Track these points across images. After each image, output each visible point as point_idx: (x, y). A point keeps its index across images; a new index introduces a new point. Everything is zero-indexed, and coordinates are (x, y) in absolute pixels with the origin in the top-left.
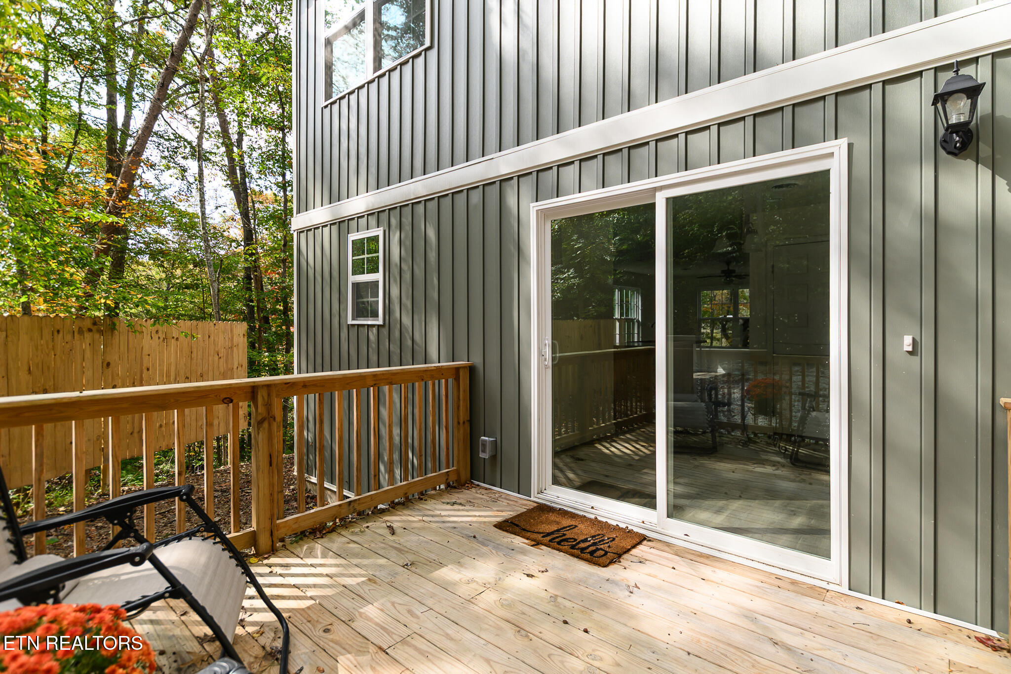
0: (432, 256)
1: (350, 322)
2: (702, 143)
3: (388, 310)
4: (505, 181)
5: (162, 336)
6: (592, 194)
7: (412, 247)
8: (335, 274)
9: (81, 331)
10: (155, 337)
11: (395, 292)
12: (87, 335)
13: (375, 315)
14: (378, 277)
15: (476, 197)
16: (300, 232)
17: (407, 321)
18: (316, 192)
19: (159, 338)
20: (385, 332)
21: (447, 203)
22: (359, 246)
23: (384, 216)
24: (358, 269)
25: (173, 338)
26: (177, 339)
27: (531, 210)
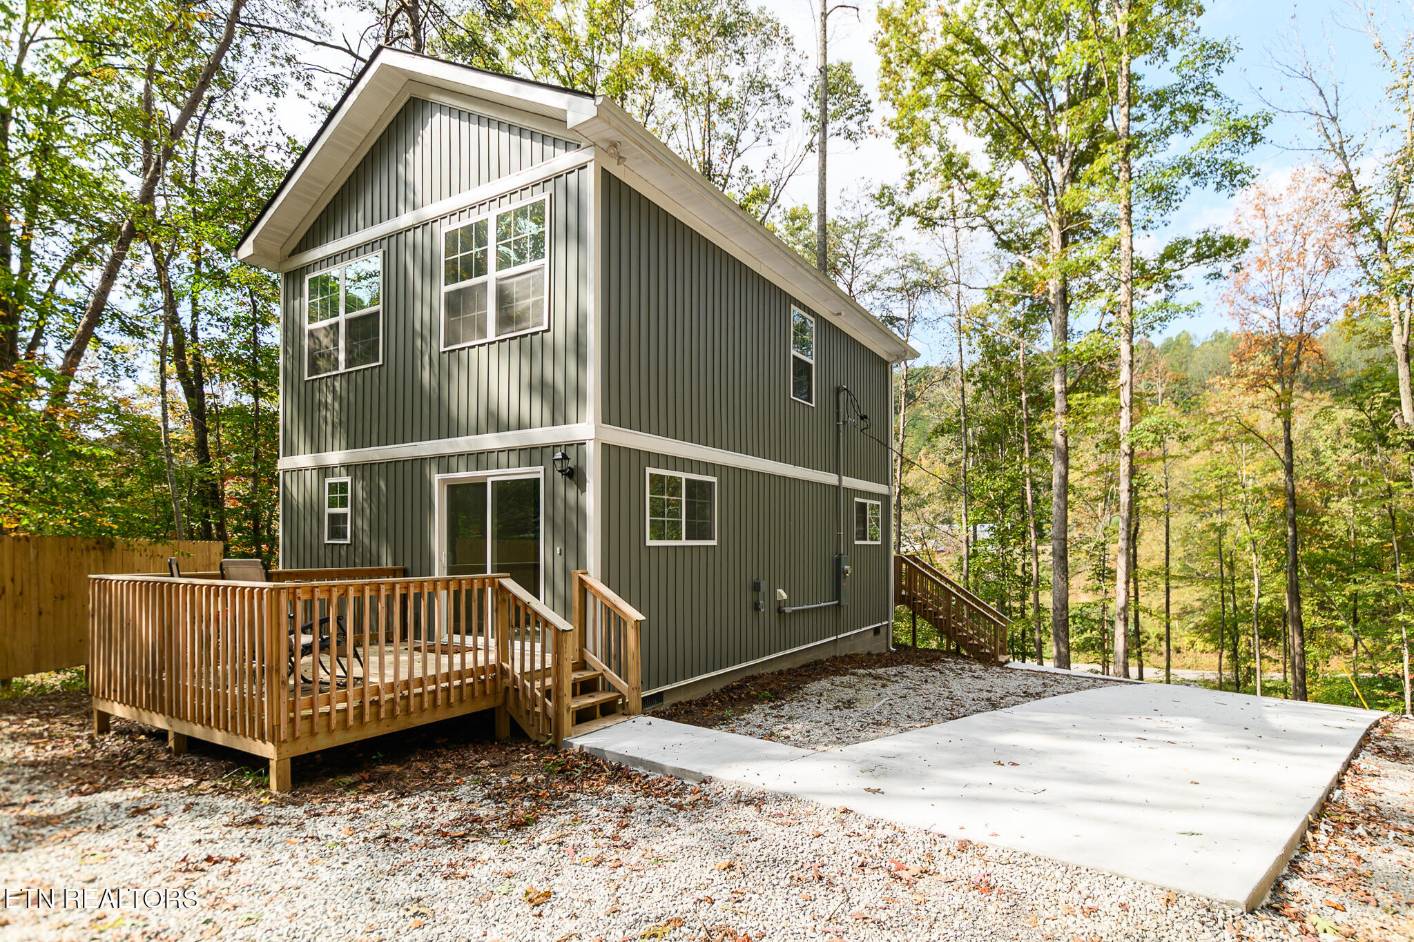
0: (383, 500)
1: (326, 541)
2: (503, 457)
3: (354, 534)
4: (423, 459)
5: (149, 553)
6: (463, 474)
7: (372, 492)
8: (315, 507)
9: (87, 549)
10: (144, 555)
11: (359, 522)
12: (93, 553)
13: (345, 537)
14: (347, 510)
15: (408, 467)
16: (285, 471)
17: (367, 541)
18: (300, 440)
20: (352, 549)
21: (392, 467)
22: (333, 488)
23: (352, 469)
24: (332, 504)
25: (158, 555)
27: (437, 478)
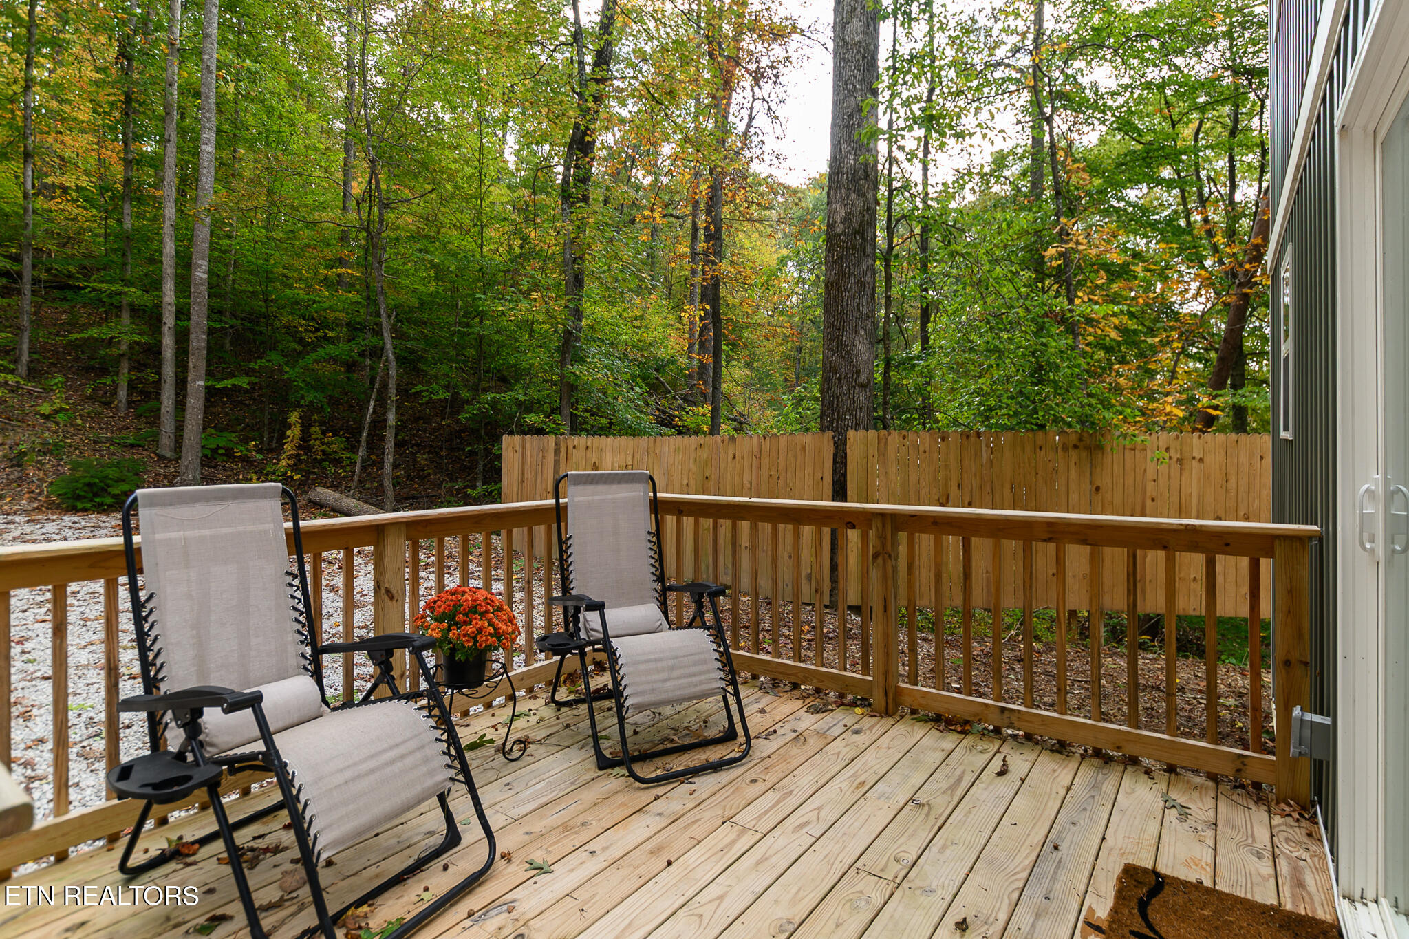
1: (1282, 435)
19: (1170, 458)
25: (1194, 458)
26: (1201, 460)
